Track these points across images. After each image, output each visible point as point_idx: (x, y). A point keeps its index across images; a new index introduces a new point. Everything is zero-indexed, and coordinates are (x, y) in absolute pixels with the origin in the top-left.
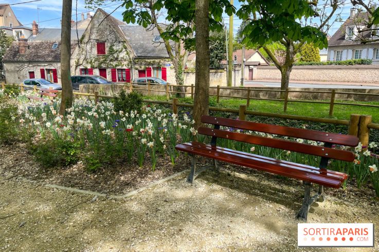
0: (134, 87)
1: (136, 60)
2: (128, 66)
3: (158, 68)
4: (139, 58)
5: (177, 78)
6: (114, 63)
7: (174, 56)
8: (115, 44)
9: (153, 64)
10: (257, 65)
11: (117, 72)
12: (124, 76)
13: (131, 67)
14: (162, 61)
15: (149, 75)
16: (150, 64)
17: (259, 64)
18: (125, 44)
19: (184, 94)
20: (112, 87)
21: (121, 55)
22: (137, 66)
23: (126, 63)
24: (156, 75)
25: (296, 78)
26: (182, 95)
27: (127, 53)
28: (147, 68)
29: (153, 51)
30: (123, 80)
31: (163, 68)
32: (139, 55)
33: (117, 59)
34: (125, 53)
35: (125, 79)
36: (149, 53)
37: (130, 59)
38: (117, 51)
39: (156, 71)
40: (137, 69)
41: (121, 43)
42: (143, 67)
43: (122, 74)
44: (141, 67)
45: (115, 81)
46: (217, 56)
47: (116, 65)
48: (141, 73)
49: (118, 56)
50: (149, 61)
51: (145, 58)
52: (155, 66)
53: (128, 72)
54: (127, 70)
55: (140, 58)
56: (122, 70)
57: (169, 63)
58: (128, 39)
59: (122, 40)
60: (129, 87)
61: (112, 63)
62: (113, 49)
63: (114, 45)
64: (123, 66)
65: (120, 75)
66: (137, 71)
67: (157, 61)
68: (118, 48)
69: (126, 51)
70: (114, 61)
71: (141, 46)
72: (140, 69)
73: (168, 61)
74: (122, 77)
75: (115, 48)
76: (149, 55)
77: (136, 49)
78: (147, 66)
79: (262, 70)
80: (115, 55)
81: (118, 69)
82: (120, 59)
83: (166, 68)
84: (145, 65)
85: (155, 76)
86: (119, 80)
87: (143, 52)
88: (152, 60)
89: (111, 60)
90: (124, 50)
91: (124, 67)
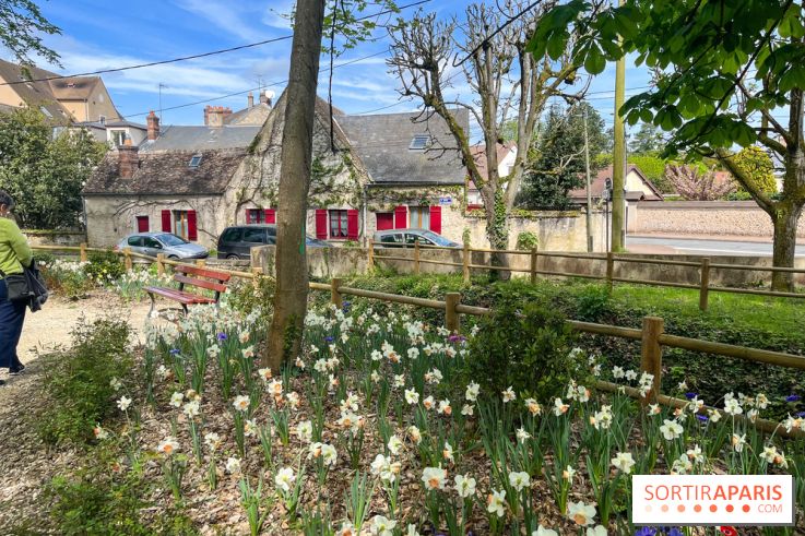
0: (376, 252)
1: (373, 191)
2: (354, 202)
3: (422, 209)
4: (379, 185)
5: (490, 232)
6: (323, 198)
7: (486, 178)
8: (325, 155)
9: (409, 199)
10: (636, 200)
11: (328, 217)
12: (344, 225)
13: (362, 206)
14: (431, 192)
15: (401, 224)
16: (403, 198)
17: (642, 198)
18: (349, 156)
19: (509, 272)
20: (325, 254)
21: (339, 180)
22: (374, 204)
23: (348, 197)
24: (417, 224)
25: (739, 230)
26: (503, 274)
27: (353, 176)
28: (396, 208)
29: (412, 168)
30: (341, 235)
31: (433, 208)
32: (379, 178)
33: (329, 188)
34: (349, 174)
35: (345, 233)
36: (402, 174)
37: (358, 187)
38: (330, 170)
39: (416, 215)
40: (373, 210)
41: (340, 153)
42: (387, 206)
43: (339, 221)
44: (382, 206)
45: (324, 237)
46: (561, 179)
47: (327, 202)
48: (383, 219)
49: (332, 181)
50: (401, 192)
51: (392, 187)
52: (416, 204)
53: (353, 217)
54: (350, 211)
55: (381, 186)
56: (340, 212)
57: (448, 195)
58: (353, 143)
59: (343, 147)
60: (365, 253)
61: (317, 196)
62: (321, 166)
63: (323, 158)
64: (341, 203)
65: (335, 225)
66: (374, 215)
67: (420, 191)
68: (332, 163)
69: (350, 170)
70: (324, 192)
71: (384, 160)
72: (381, 211)
73: (446, 192)
74: (340, 228)
75: (325, 164)
76: (402, 179)
77: (372, 166)
78: (397, 204)
79: (649, 212)
80: (326, 180)
81: (330, 211)
82: (335, 188)
83: (440, 208)
84: (393, 200)
85: (414, 226)
86: (332, 235)
87: (388, 172)
88: (408, 191)
89: (317, 191)
90: (346, 168)
91: (346, 207)
